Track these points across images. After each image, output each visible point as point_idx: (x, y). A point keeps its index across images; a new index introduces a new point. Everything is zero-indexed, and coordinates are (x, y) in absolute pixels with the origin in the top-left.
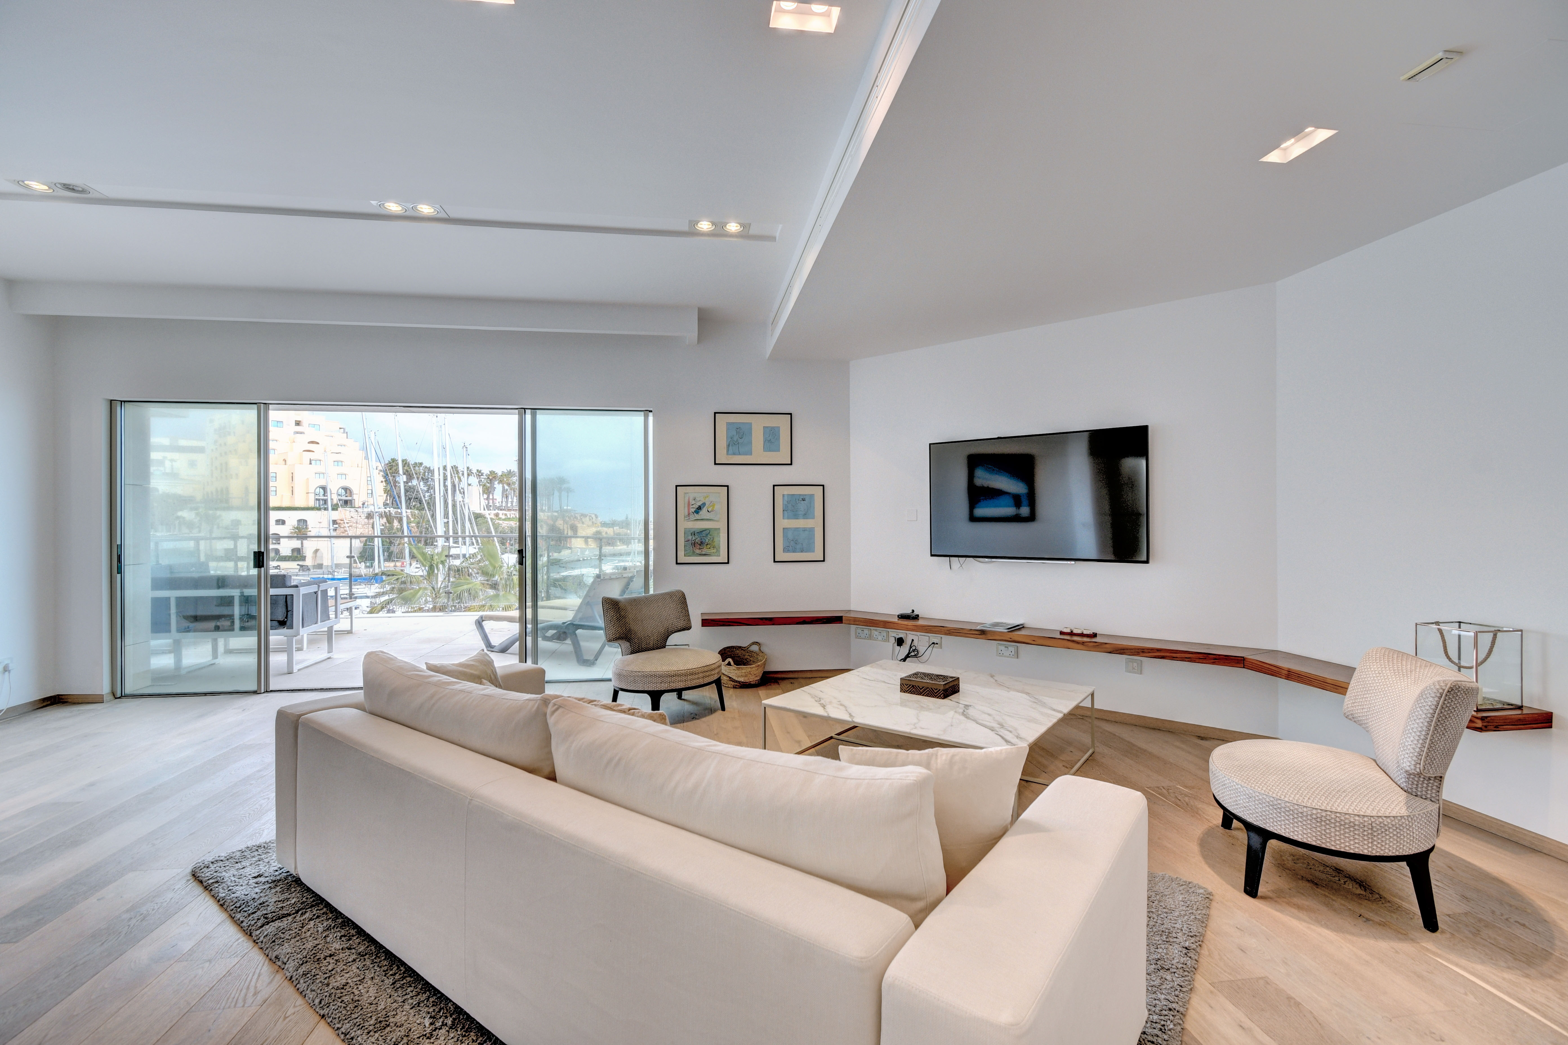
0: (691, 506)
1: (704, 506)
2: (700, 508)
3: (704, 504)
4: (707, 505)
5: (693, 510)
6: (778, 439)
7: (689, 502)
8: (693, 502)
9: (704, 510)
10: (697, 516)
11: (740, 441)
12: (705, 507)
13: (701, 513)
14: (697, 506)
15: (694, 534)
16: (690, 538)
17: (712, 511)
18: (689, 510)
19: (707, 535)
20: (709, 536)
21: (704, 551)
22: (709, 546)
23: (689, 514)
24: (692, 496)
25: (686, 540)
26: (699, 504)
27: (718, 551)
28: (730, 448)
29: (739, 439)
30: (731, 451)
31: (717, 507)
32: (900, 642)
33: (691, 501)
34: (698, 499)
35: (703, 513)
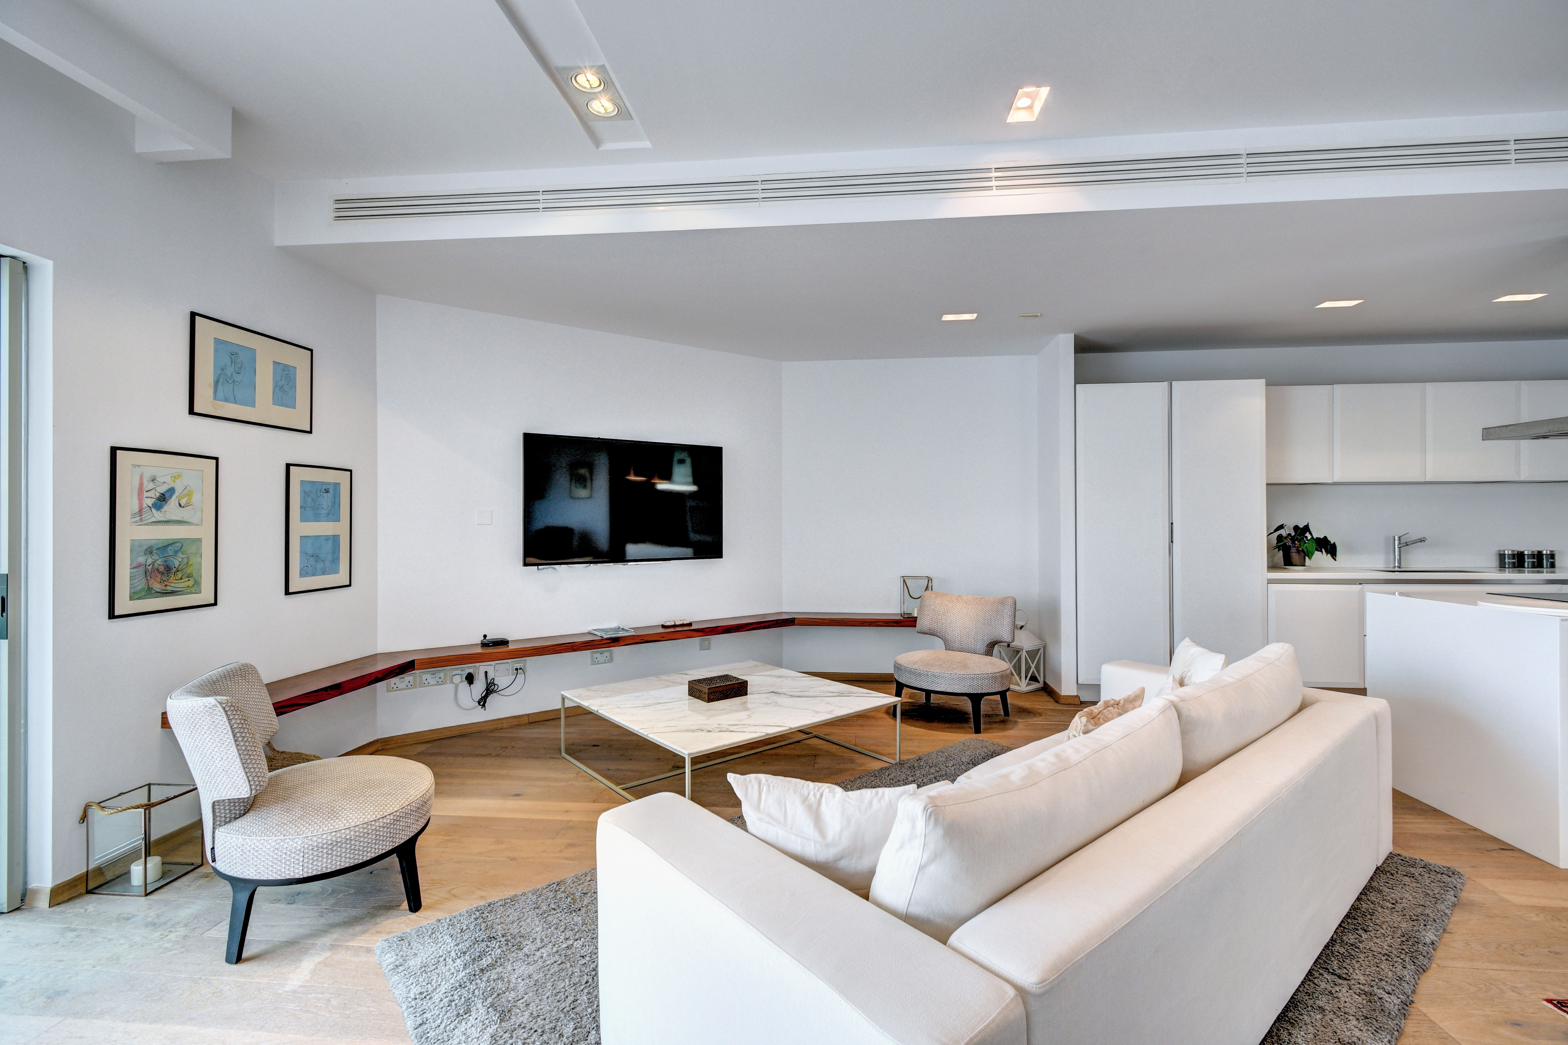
0: (146, 494)
1: (171, 496)
2: (163, 499)
3: (172, 491)
4: (177, 494)
5: (150, 502)
6: (294, 387)
7: (141, 484)
8: (151, 485)
9: (173, 502)
10: (158, 515)
11: (238, 378)
12: (174, 497)
13: (166, 508)
14: (158, 495)
15: (149, 551)
16: (141, 559)
17: (188, 505)
18: (140, 500)
19: (176, 552)
20: (180, 554)
21: (174, 585)
22: (180, 575)
23: (141, 510)
24: (148, 473)
25: (135, 564)
26: (162, 489)
27: (197, 583)
28: (220, 387)
29: (235, 374)
30: (220, 394)
31: (196, 498)
32: (470, 679)
33: (145, 483)
34: (160, 480)
35: (171, 509)
